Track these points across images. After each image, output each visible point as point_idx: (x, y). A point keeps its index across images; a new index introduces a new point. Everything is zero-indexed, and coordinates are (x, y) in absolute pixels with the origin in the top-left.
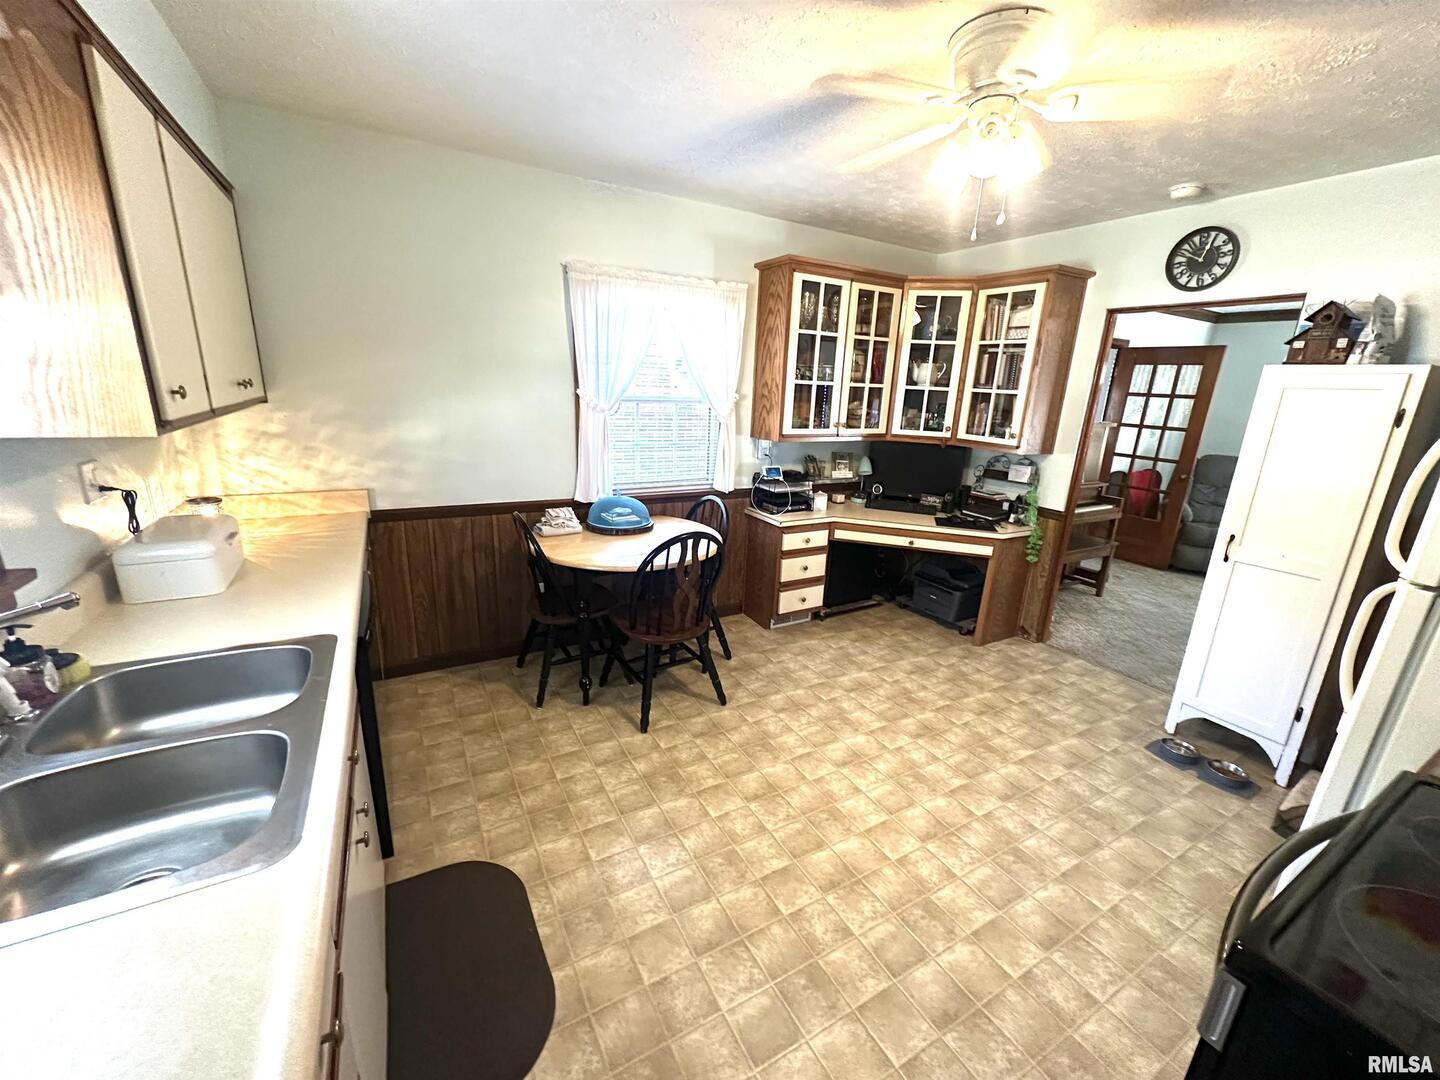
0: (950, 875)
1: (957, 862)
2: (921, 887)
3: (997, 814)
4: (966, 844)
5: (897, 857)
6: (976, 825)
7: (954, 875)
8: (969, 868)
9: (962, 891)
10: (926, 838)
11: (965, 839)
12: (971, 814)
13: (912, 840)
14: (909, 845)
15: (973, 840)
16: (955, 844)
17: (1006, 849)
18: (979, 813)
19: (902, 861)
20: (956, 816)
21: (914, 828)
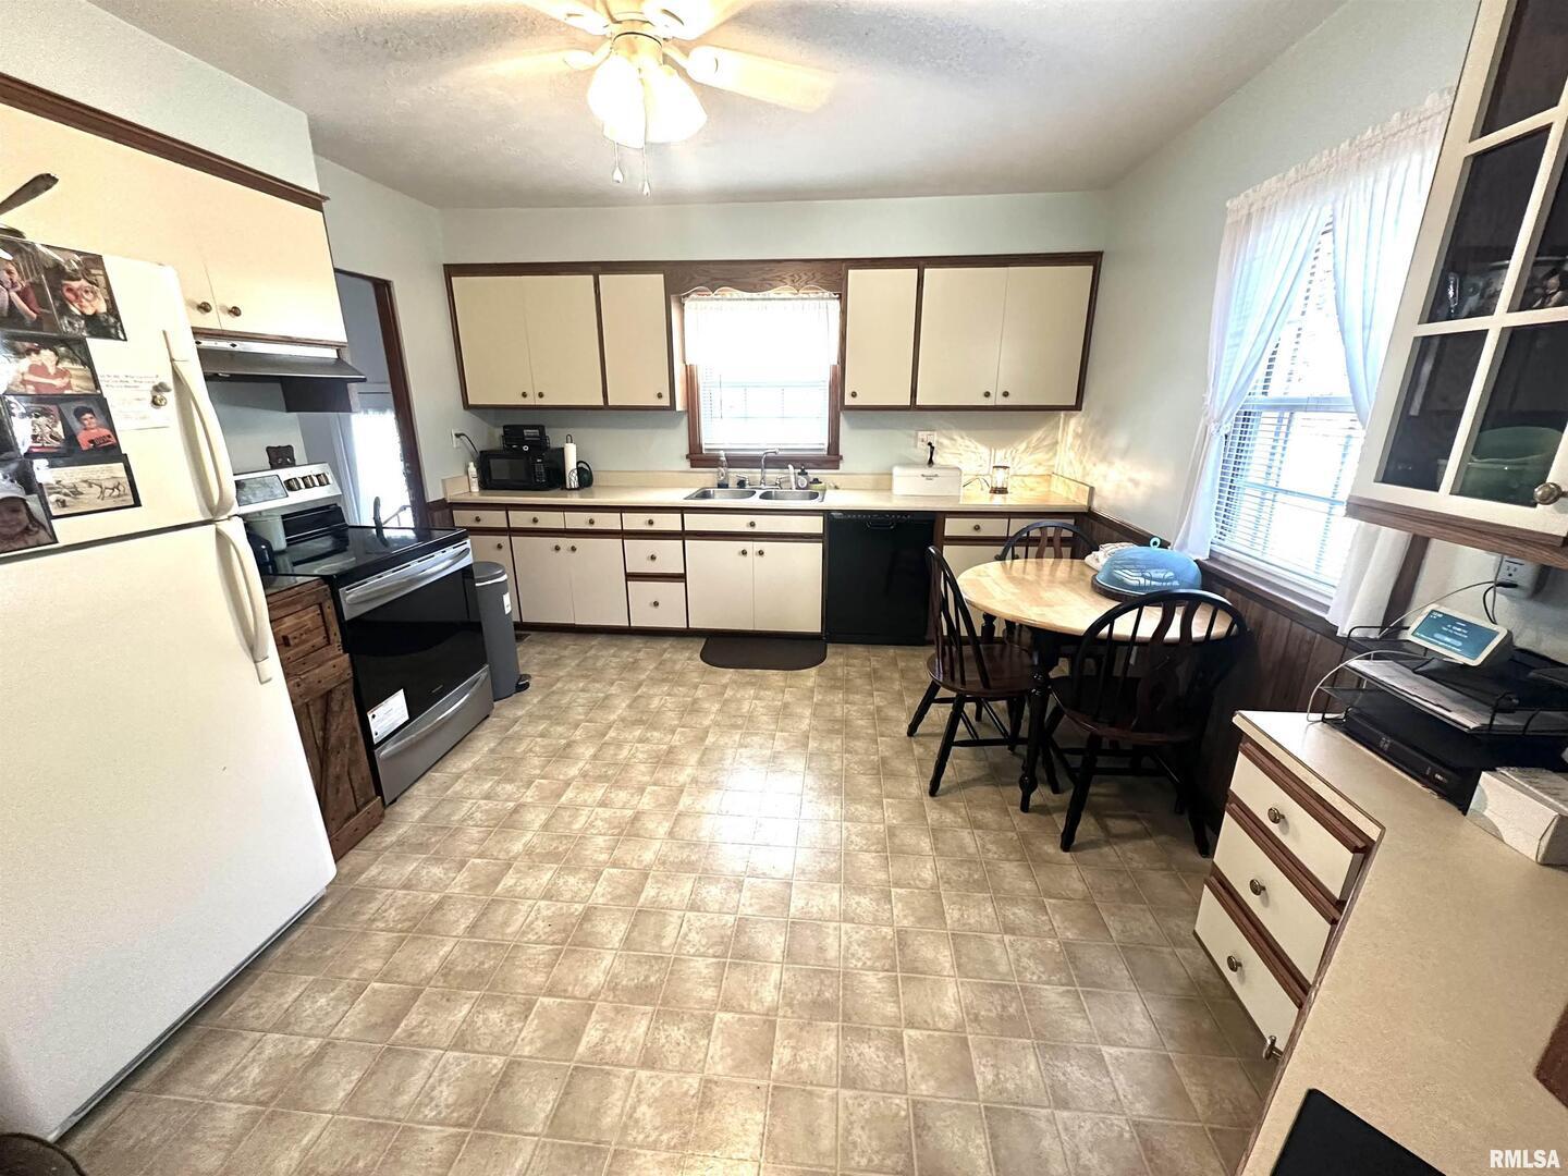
0: (603, 804)
1: (603, 816)
2: (617, 785)
3: (590, 885)
4: (604, 834)
5: (647, 791)
6: (604, 857)
7: (600, 806)
8: (592, 818)
9: (590, 801)
10: (636, 818)
11: (607, 838)
12: (614, 865)
13: (647, 807)
14: (646, 802)
15: (600, 841)
16: (614, 828)
17: (565, 856)
18: (607, 872)
19: (641, 790)
20: (628, 852)
21: (653, 817)
